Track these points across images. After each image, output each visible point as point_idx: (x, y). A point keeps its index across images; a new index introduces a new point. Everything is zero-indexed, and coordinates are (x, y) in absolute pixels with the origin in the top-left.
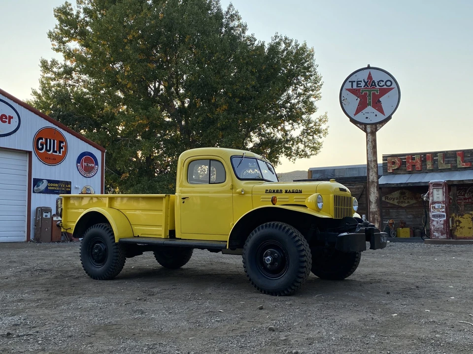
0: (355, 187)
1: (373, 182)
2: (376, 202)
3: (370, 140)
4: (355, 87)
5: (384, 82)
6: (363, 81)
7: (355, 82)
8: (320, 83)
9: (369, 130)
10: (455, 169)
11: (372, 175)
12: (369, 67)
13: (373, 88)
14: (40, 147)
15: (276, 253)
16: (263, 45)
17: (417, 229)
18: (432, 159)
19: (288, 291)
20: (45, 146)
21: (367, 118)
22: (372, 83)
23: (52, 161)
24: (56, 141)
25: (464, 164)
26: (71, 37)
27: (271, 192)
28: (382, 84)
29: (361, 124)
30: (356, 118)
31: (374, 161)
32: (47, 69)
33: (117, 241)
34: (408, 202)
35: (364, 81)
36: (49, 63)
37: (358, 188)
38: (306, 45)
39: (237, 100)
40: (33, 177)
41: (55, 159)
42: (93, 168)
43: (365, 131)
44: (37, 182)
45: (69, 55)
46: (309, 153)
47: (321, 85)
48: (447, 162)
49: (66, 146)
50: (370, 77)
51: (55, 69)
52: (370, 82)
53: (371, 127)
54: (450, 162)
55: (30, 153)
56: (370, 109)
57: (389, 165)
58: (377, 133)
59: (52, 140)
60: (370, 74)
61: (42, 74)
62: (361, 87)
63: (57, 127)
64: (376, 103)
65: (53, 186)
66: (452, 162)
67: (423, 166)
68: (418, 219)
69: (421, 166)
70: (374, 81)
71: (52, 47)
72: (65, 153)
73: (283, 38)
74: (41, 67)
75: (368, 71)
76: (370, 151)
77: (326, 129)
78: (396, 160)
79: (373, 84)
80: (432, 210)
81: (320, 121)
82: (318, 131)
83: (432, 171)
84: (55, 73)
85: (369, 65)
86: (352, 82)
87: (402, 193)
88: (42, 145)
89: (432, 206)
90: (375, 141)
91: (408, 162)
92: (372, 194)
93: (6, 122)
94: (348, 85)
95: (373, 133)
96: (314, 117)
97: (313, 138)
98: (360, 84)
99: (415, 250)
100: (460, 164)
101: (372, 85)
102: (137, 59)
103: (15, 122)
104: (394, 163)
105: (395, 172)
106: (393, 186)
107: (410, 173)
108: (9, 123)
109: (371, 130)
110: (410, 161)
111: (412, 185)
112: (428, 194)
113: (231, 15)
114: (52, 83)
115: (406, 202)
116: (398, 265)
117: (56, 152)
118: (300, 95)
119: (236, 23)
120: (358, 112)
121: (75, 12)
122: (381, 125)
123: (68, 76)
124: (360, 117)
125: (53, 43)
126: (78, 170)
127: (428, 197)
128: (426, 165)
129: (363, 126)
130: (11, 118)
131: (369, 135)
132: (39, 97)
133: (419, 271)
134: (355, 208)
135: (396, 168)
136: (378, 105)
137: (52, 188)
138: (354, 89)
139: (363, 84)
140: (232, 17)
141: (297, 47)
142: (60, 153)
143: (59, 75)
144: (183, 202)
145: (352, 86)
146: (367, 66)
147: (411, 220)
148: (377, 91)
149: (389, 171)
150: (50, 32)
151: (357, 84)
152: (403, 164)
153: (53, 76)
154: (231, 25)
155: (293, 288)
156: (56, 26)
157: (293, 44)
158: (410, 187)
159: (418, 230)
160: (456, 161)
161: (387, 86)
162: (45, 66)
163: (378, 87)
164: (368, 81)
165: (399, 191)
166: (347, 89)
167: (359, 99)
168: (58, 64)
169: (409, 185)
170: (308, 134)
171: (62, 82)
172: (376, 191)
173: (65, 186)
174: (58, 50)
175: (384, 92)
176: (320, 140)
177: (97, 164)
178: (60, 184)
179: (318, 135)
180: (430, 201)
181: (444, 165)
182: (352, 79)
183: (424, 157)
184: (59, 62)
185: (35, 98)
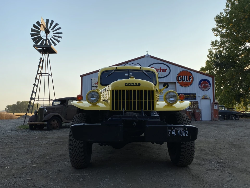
14: (180, 80)
20: (182, 79)
24: (187, 76)
26: (223, 27)
32: (214, 45)
41: (187, 84)
42: (208, 86)
45: (222, 36)
49: (193, 78)
51: (217, 44)
55: (175, 83)
59: (185, 76)
61: (212, 48)
63: (188, 70)
65: (187, 96)
71: (214, 35)
72: (192, 81)
74: (211, 45)
84: (218, 46)
88: (181, 79)
93: (164, 72)
108: (166, 72)
114: (217, 50)
117: (188, 81)
125: (214, 33)
126: (200, 88)
130: (166, 70)
137: (187, 97)
142: (190, 81)
143: (220, 46)
150: (213, 29)
156: (216, 25)
162: (213, 43)
171: (221, 49)
173: (193, 96)
174: (217, 35)
177: (210, 84)
178: (190, 95)
184: (218, 41)
185: (208, 59)
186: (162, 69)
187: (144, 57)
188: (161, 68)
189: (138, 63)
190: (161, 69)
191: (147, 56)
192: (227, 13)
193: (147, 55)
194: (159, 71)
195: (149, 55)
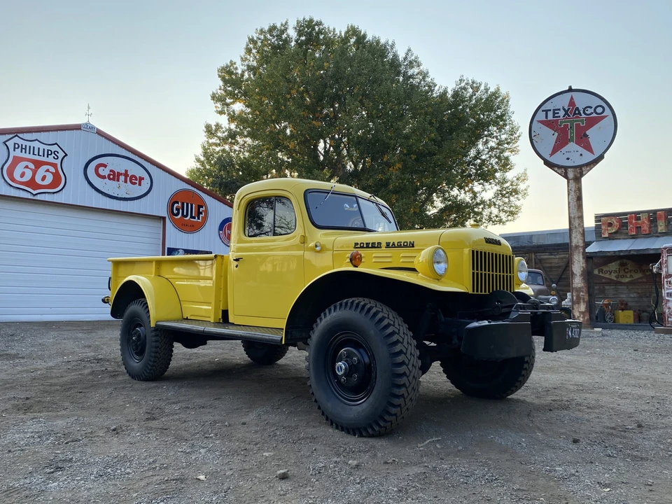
0: (557, 257)
1: (577, 247)
2: (582, 275)
3: (573, 189)
4: (550, 117)
5: (593, 109)
6: (562, 110)
7: (550, 110)
8: (518, 134)
9: (571, 175)
11: (575, 238)
12: (570, 90)
13: (577, 117)
14: (175, 212)
15: (356, 356)
16: (445, 92)
17: (643, 312)
18: (666, 218)
19: (373, 429)
20: (181, 210)
21: (568, 159)
22: (575, 111)
23: (190, 227)
24: (194, 205)
26: (235, 98)
27: (363, 247)
28: (590, 111)
29: (559, 167)
30: (552, 160)
31: (579, 217)
32: (211, 133)
33: (153, 325)
34: (631, 276)
35: (564, 109)
36: (214, 127)
37: (562, 258)
38: (499, 90)
39: (414, 157)
40: (167, 247)
41: (193, 226)
43: (566, 176)
44: (171, 251)
45: (232, 118)
46: (504, 219)
47: (519, 137)
49: (206, 211)
50: (572, 103)
51: (219, 134)
52: (572, 110)
53: (574, 172)
55: (164, 218)
56: (572, 146)
57: (603, 227)
58: (583, 179)
59: (190, 205)
60: (572, 98)
61: (207, 140)
62: (559, 117)
63: (195, 190)
64: (582, 138)
67: (653, 229)
68: (645, 299)
69: (650, 228)
70: (577, 109)
71: (215, 109)
72: (205, 219)
73: (470, 82)
74: (205, 132)
75: (569, 94)
76: (574, 203)
77: (526, 190)
78: (614, 220)
79: (577, 112)
80: (666, 286)
81: (518, 179)
82: (516, 192)
83: (664, 234)
84: (219, 138)
85: (570, 87)
86: (547, 111)
87: (622, 265)
88: (178, 209)
89: (666, 280)
90: (579, 190)
91: (631, 223)
92: (575, 264)
93: (135, 183)
94: (541, 116)
95: (578, 180)
96: (510, 175)
97: (509, 201)
98: (558, 113)
99: (641, 343)
101: (575, 114)
102: (299, 116)
103: (146, 184)
104: (610, 225)
105: (612, 237)
106: (609, 254)
107: (633, 237)
108: (140, 185)
109: (574, 175)
110: (634, 221)
111: (635, 253)
112: (660, 263)
113: (410, 61)
114: (218, 149)
115: (628, 276)
116: (608, 371)
117: (194, 218)
118: (492, 149)
119: (416, 70)
120: (554, 151)
121: (239, 72)
122: (588, 168)
123: (233, 141)
124: (558, 159)
125: (216, 105)
126: (221, 239)
127: (660, 268)
128: (656, 226)
129: (563, 170)
130: (141, 179)
131: (571, 182)
132: (202, 163)
133: (645, 385)
134: (523, 275)
135: (614, 231)
136: (583, 141)
138: (550, 121)
139: (562, 113)
140: (411, 64)
141: (487, 92)
142: (198, 219)
143: (224, 140)
144: (237, 266)
145: (547, 117)
146: (566, 89)
147: (636, 299)
148: (582, 121)
149: (603, 236)
150: (213, 94)
151: (554, 113)
152: (623, 226)
153: (218, 142)
154: (410, 72)
155: (382, 424)
156: (220, 87)
157: (482, 88)
158: (633, 255)
159: (645, 314)
161: (597, 113)
162: (210, 131)
163: (583, 116)
164: (569, 109)
165: (619, 262)
166: (539, 121)
167: (556, 134)
168: (222, 128)
169: (632, 253)
170: (503, 196)
171: (227, 147)
172: (581, 259)
174: (221, 113)
175: (592, 122)
176: (518, 203)
179: (516, 196)
180: (664, 274)
182: (547, 106)
183: (653, 216)
184: (223, 126)
185: (198, 165)
186: (130, 173)
187: (77, 128)
188: (126, 171)
189: (56, 144)
190: (126, 174)
191: (88, 128)
192: (250, 68)
193: (86, 124)
194: (122, 178)
195: (93, 128)
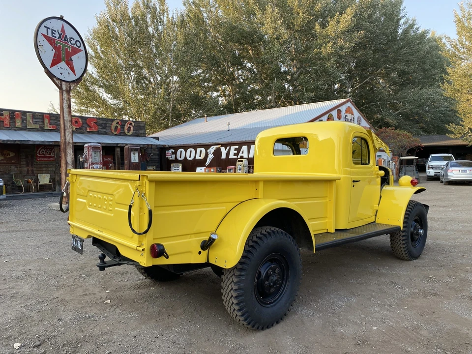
1: (69, 143)
2: (72, 164)
3: (65, 99)
4: (50, 35)
5: (75, 41)
7: (50, 29)
9: (64, 88)
10: (42, 129)
11: (68, 136)
12: (61, 18)
13: (66, 43)
18: (21, 117)
21: (61, 74)
22: (65, 38)
25: (51, 126)
28: (73, 42)
29: (58, 79)
31: (69, 121)
35: (58, 32)
43: (60, 88)
48: (35, 122)
50: (63, 30)
52: (63, 36)
53: (66, 85)
54: (37, 123)
56: (63, 64)
60: (63, 26)
62: (56, 37)
64: (69, 61)
66: (40, 123)
67: (12, 124)
69: (10, 123)
70: (66, 36)
75: (61, 22)
76: (67, 110)
83: (20, 129)
86: (48, 28)
90: (69, 100)
92: (68, 155)
94: (44, 30)
95: (68, 92)
98: (55, 34)
100: (47, 126)
101: (65, 40)
109: (66, 87)
111: (19, 143)
120: (53, 65)
128: (15, 122)
129: (58, 82)
131: (64, 92)
136: (70, 63)
139: (57, 35)
144: (353, 186)
145: (47, 33)
146: (59, 17)
148: (69, 48)
151: (52, 33)
158: (17, 144)
160: (43, 122)
161: (77, 46)
163: (70, 44)
164: (61, 34)
166: (42, 34)
167: (54, 51)
181: (33, 125)
182: (47, 24)
183: (13, 114)
